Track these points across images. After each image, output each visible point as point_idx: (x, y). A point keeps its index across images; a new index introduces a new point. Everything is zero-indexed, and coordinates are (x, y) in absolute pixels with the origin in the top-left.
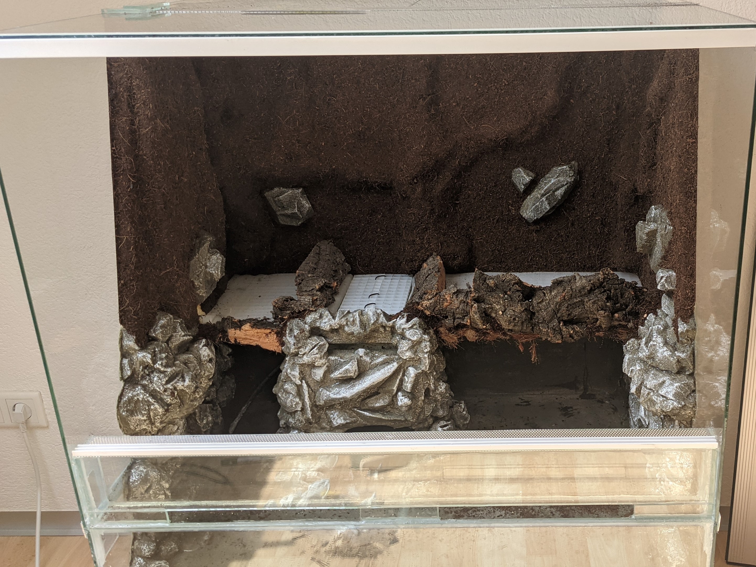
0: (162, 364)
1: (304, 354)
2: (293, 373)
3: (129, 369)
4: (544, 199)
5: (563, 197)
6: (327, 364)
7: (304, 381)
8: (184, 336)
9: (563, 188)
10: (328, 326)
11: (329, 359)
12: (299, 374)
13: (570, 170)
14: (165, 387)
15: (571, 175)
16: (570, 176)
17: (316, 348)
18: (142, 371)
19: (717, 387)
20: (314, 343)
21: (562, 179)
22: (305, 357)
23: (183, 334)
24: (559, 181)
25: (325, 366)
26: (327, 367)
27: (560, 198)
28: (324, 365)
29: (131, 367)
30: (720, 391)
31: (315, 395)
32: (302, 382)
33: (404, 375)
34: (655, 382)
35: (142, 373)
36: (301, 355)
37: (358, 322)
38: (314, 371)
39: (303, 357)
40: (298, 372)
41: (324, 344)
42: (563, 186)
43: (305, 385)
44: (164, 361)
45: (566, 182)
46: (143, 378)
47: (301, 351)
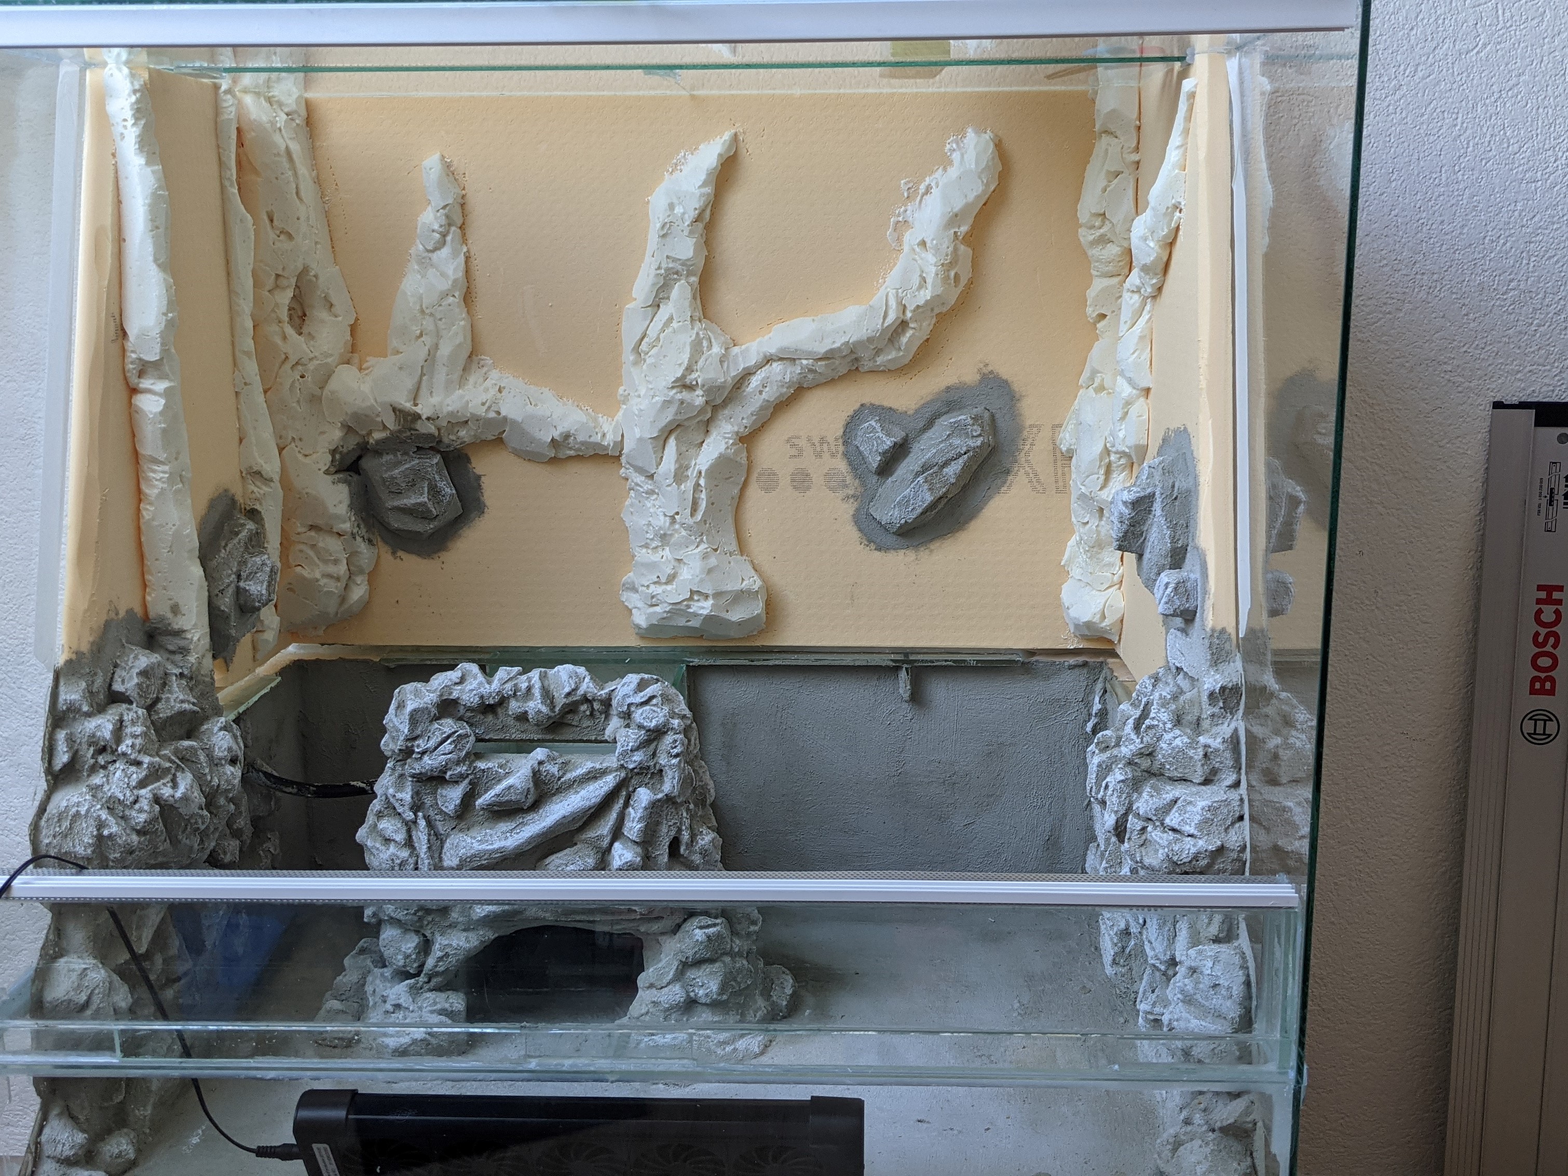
0: (133, 746)
1: (423, 753)
2: (399, 795)
3: (65, 749)
4: (921, 479)
5: (959, 477)
6: (470, 777)
7: (420, 814)
8: (182, 701)
9: (961, 461)
11: (475, 768)
12: (412, 798)
13: (973, 425)
14: (135, 792)
15: (975, 434)
16: (973, 437)
17: (449, 741)
18: (93, 757)
19: (1290, 809)
20: (448, 731)
21: (956, 441)
22: (426, 758)
23: (181, 697)
24: (950, 445)
25: (467, 781)
26: (470, 783)
27: (953, 481)
28: (464, 779)
29: (70, 747)
30: (1297, 819)
31: (442, 847)
32: (415, 814)
33: (626, 804)
34: (1157, 802)
35: (92, 761)
36: (419, 753)
37: (537, 692)
38: (444, 792)
39: (421, 758)
40: (410, 793)
41: (467, 736)
42: (960, 455)
43: (422, 823)
44: (138, 741)
45: (964, 449)
46: (93, 769)
47: (418, 746)
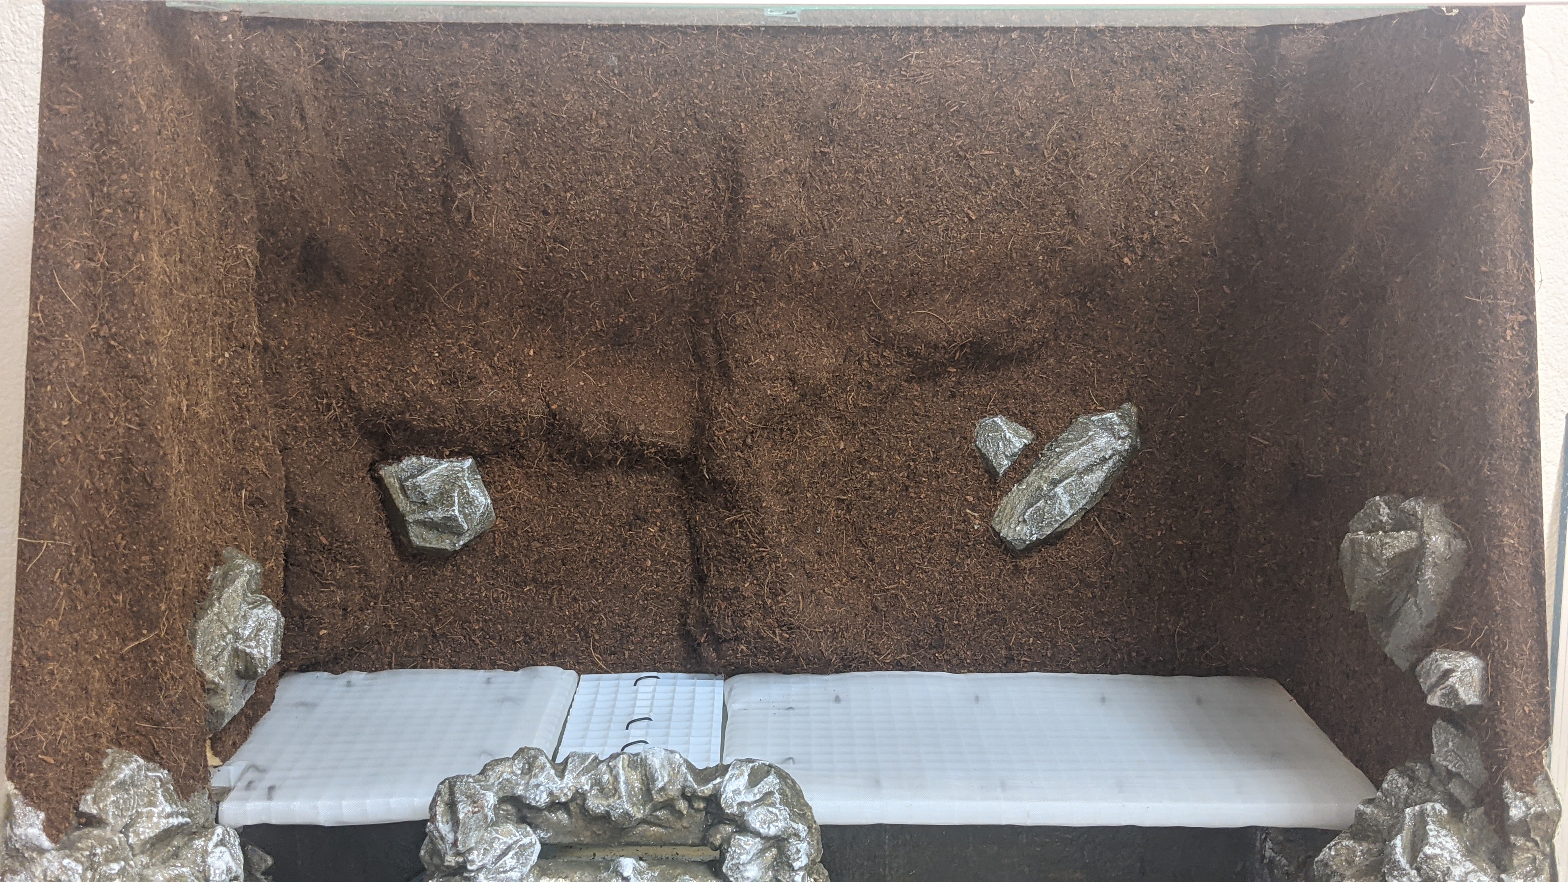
10: (544, 796)
